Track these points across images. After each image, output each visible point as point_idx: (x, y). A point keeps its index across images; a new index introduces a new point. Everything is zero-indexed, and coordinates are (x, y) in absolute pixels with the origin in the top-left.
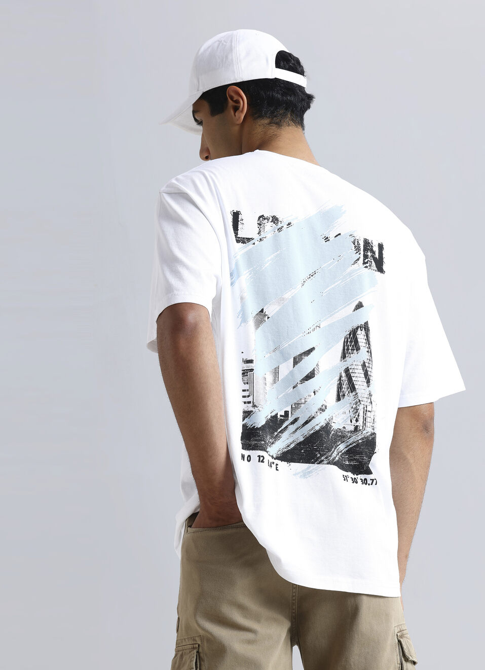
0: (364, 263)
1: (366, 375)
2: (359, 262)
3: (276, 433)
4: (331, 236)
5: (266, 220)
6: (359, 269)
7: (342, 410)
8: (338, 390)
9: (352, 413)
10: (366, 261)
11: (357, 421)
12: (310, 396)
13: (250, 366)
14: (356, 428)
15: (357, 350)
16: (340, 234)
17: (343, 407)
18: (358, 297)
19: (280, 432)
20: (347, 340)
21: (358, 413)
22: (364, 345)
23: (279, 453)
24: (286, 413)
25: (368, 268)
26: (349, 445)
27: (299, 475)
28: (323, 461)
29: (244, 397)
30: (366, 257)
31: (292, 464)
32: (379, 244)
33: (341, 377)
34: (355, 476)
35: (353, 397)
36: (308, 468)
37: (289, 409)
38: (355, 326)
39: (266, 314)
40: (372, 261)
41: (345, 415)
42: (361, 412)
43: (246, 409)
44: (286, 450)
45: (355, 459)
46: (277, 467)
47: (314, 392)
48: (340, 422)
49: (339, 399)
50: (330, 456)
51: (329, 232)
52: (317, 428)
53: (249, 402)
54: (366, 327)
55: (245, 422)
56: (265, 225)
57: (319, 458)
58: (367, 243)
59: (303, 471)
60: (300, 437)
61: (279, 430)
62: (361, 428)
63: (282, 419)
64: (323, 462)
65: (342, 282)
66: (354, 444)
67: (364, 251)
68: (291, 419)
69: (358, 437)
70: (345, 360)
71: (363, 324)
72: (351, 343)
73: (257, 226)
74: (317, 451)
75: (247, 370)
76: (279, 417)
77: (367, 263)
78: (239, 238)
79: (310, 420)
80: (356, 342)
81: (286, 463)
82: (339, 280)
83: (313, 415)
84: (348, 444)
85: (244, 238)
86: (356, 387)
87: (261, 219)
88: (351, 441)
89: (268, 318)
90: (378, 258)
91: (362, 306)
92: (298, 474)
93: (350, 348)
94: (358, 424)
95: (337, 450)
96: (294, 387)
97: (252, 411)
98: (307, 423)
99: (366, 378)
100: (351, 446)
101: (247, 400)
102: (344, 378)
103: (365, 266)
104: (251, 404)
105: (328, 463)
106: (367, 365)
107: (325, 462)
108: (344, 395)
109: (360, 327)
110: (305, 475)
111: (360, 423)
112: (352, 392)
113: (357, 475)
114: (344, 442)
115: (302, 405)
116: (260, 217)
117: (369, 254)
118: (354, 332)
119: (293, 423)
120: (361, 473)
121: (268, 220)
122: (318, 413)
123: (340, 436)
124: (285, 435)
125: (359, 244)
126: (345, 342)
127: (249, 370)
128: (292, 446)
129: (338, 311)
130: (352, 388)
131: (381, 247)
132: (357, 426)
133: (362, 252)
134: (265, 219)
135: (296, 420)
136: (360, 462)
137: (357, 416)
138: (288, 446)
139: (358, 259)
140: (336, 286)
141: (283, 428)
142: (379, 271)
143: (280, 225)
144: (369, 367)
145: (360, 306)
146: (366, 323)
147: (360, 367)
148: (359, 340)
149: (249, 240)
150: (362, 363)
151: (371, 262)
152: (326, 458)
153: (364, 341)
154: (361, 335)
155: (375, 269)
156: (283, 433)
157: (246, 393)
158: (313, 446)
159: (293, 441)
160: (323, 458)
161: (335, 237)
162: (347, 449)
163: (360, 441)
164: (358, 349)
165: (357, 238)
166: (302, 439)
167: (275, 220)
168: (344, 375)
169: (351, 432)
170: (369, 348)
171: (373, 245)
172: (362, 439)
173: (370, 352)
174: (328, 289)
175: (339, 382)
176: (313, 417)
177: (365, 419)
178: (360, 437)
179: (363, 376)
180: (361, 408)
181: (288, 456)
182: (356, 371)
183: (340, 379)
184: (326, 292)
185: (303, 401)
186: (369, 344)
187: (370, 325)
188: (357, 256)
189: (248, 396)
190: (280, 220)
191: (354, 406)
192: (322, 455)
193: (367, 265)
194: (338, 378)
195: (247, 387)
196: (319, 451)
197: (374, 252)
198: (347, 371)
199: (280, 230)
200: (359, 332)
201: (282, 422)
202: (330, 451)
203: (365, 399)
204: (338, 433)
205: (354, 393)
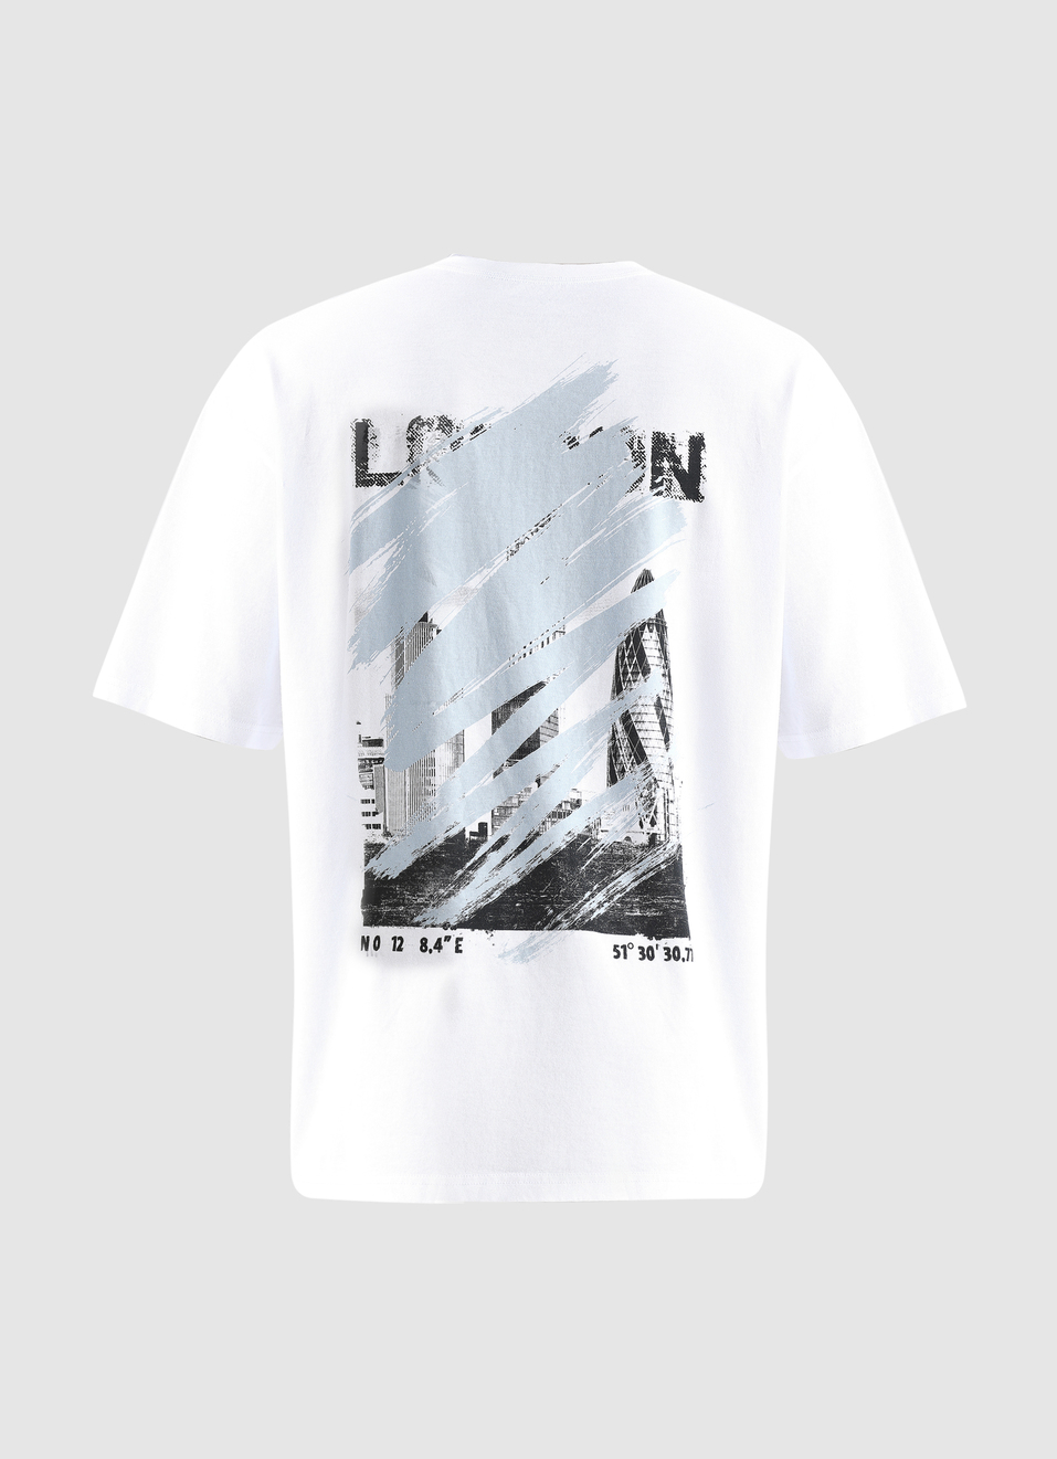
0: (654, 486)
1: (663, 724)
2: (641, 485)
3: (460, 872)
4: (582, 436)
5: (426, 427)
6: (642, 501)
7: (621, 803)
8: (611, 761)
9: (642, 807)
10: (657, 481)
11: (653, 823)
12: (529, 790)
13: (376, 752)
14: (653, 838)
15: (644, 675)
16: (600, 429)
17: (623, 796)
18: (641, 561)
19: (470, 868)
20: (623, 653)
21: (653, 808)
22: (657, 661)
23: (467, 912)
24: (483, 826)
25: (664, 494)
26: (641, 876)
27: (512, 956)
28: (560, 923)
29: (366, 814)
30: (657, 471)
31: (497, 933)
32: (692, 437)
33: (614, 732)
34: (653, 942)
35: (643, 773)
36: (529, 941)
37: (487, 819)
38: (637, 622)
39: (433, 623)
40: (673, 478)
41: (627, 812)
42: (659, 803)
43: (371, 840)
44: (483, 904)
45: (654, 905)
46: (458, 946)
47: (538, 781)
48: (619, 828)
49: (613, 779)
50: (576, 912)
51: (578, 425)
52: (546, 856)
53: (377, 826)
54: (659, 624)
55: (369, 866)
56: (424, 437)
57: (552, 917)
58: (662, 445)
59: (518, 948)
60: (511, 875)
61: (468, 864)
62: (662, 839)
63: (473, 840)
64: (560, 926)
65: (607, 532)
66: (651, 874)
67: (653, 460)
68: (492, 839)
69: (659, 858)
70: (621, 696)
71: (654, 617)
72: (631, 660)
73: (406, 443)
74: (546, 903)
75: (370, 760)
76: (467, 835)
77: (661, 484)
78: (371, 475)
79: (531, 841)
80: (642, 656)
81: (484, 931)
82: (602, 527)
83: (537, 829)
84: (639, 872)
85: (381, 475)
86: (647, 751)
87: (415, 426)
88: (644, 866)
89: (438, 631)
90: (687, 469)
91: (651, 579)
92: (509, 953)
93: (630, 671)
94: (655, 830)
95: (609, 890)
96: (496, 774)
97: (383, 845)
98: (524, 846)
99: (663, 731)
100: (644, 878)
101: (372, 820)
102: (621, 735)
103: (656, 491)
104: (381, 831)
105: (572, 927)
106: (663, 702)
107: (565, 925)
108: (623, 771)
109: (649, 625)
110: (524, 954)
111: (659, 828)
112: (639, 763)
113: (658, 938)
114: (629, 869)
115: (514, 811)
116: (413, 422)
117: (666, 464)
118: (635, 637)
119: (496, 847)
120: (667, 935)
121: (430, 425)
122: (548, 824)
123: (621, 857)
124: (481, 874)
125: (641, 446)
126: (619, 659)
127: (375, 759)
128: (496, 895)
129: (602, 594)
130: (639, 755)
131: (697, 444)
132: (655, 835)
133: (649, 464)
134: (423, 424)
135: (502, 842)
136: (665, 910)
137: (652, 814)
138: (488, 896)
139: (640, 480)
140: (595, 540)
141: (476, 858)
142: (688, 497)
143: (455, 435)
144: (666, 708)
145: (646, 578)
146: (660, 615)
147: (652, 710)
148: (647, 652)
149: (391, 476)
150: (655, 700)
151: (671, 481)
152: (567, 916)
153: (657, 654)
154: (650, 641)
155: (681, 494)
156: (477, 868)
157: (371, 808)
158: (538, 894)
159: (499, 885)
160: (559, 917)
161: (591, 435)
162: (636, 884)
163: (663, 867)
164: (646, 671)
165: (638, 434)
166: (515, 880)
167: (446, 424)
168: (620, 727)
169: (643, 847)
170: (666, 666)
171: (676, 445)
172: (666, 861)
173: (667, 675)
174: (579, 548)
175: (611, 744)
176: (538, 834)
177: (667, 820)
178: (662, 859)
179: (658, 727)
180: (659, 795)
181: (486, 918)
182: (645, 718)
183: (613, 738)
184: (574, 557)
185: (515, 801)
186: (666, 659)
187: (667, 618)
188: (635, 474)
189: (375, 814)
190: (455, 423)
191: (646, 793)
192: (557, 912)
193: (660, 488)
194: (608, 735)
195: (371, 794)
196: (551, 903)
197: (677, 460)
198: (626, 718)
199: (455, 445)
200: (646, 634)
201: (475, 846)
202: (576, 900)
203: (664, 777)
204: (615, 852)
205: (643, 766)
